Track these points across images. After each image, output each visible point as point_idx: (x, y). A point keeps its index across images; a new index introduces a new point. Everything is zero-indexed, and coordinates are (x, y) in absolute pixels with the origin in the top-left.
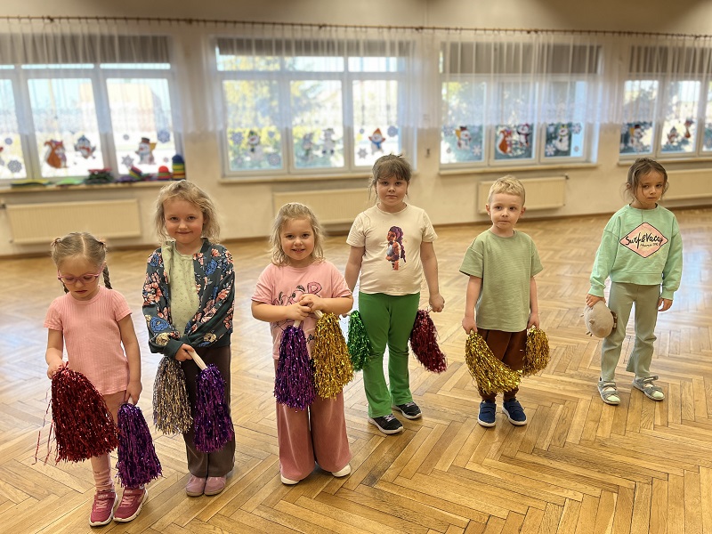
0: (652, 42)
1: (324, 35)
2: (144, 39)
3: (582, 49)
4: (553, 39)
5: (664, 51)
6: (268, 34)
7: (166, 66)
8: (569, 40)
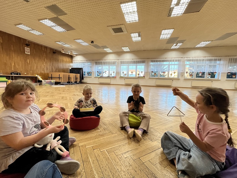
1: (166, 59)
2: (142, 61)
3: (216, 59)
4: (209, 58)
6: (158, 59)
7: (144, 64)
8: (213, 58)
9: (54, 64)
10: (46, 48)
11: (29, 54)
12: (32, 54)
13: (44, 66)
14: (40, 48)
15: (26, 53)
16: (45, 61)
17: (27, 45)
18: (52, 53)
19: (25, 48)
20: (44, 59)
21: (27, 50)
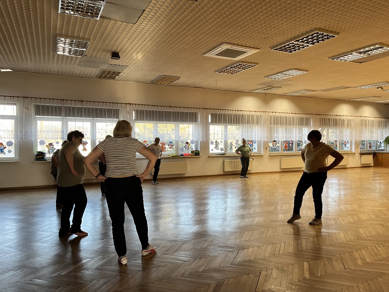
0: (326, 117)
3: (308, 118)
4: (300, 116)
5: (329, 119)
8: (305, 116)
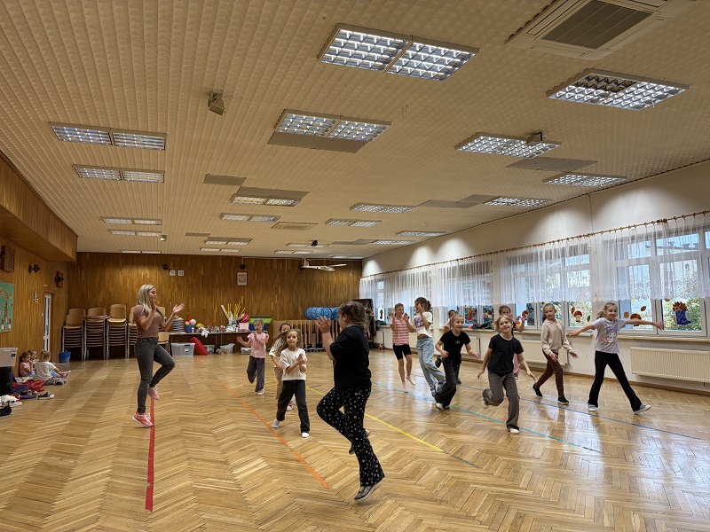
9: (300, 297)
10: (282, 260)
11: (245, 284)
12: (252, 285)
13: (275, 304)
14: (268, 266)
15: (239, 284)
16: (277, 293)
17: (242, 267)
18: (297, 269)
19: (239, 274)
20: (277, 289)
21: (242, 279)
